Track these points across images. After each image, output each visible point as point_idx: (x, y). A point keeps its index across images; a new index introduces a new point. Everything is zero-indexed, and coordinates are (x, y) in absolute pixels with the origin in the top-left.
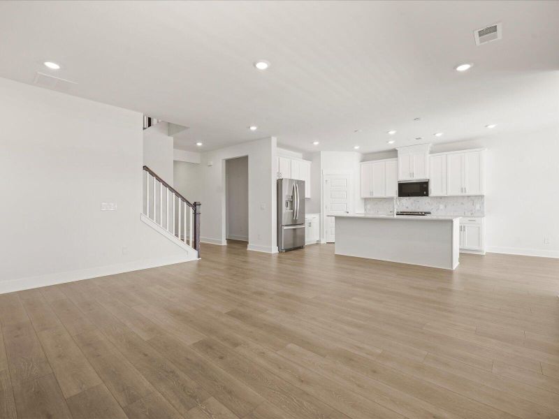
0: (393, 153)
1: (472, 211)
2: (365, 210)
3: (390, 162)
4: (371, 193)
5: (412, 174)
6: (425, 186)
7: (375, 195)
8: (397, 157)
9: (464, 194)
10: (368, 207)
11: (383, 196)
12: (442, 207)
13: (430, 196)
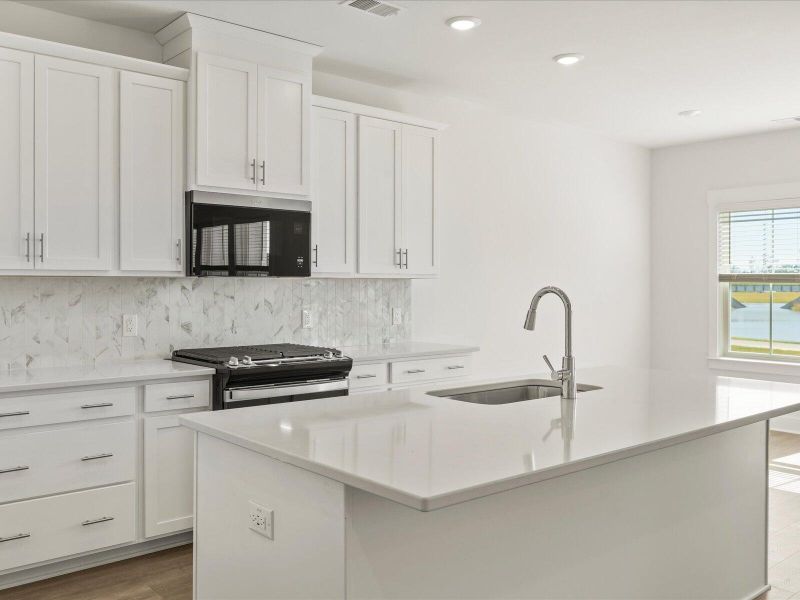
1: (384, 330)
6: (299, 229)
7: (54, 263)
13: (313, 275)
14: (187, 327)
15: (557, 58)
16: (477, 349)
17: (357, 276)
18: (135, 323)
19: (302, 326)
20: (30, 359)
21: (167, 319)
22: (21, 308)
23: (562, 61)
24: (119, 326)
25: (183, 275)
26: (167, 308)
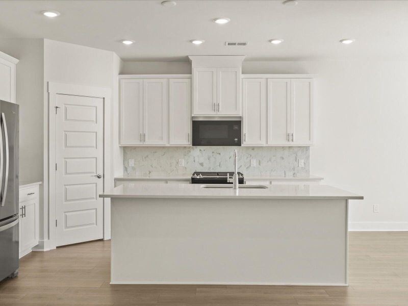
0: (184, 64)
1: (294, 169)
2: (126, 169)
3: (177, 81)
4: (143, 137)
5: (216, 107)
6: (236, 127)
7: (149, 142)
8: (190, 72)
9: (291, 144)
10: (132, 163)
11: (164, 143)
12: (254, 163)
13: (242, 145)
14: (202, 164)
15: (341, 41)
16: (323, 179)
17: (267, 145)
18: (183, 163)
19: (250, 166)
20: (150, 172)
21: (194, 161)
22: (147, 156)
23: (344, 42)
24: (177, 163)
25: (191, 146)
26: (194, 158)
